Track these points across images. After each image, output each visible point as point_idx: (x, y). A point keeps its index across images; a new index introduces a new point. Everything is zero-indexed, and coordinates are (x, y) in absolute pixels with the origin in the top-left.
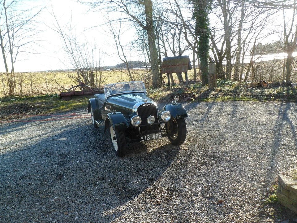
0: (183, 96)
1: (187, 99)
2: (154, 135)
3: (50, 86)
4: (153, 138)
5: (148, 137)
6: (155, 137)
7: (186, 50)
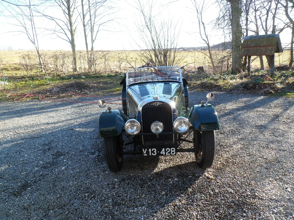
0: (260, 87)
1: (265, 92)
2: (163, 149)
3: (123, 65)
4: (161, 153)
5: (154, 150)
6: (166, 152)
7: (285, 28)
